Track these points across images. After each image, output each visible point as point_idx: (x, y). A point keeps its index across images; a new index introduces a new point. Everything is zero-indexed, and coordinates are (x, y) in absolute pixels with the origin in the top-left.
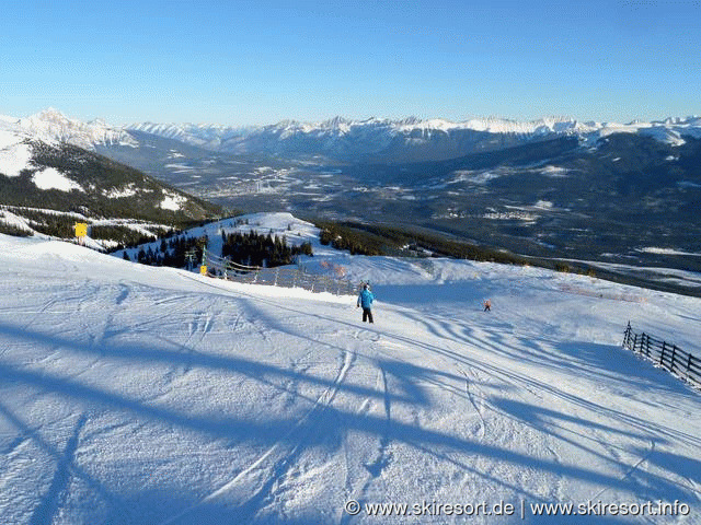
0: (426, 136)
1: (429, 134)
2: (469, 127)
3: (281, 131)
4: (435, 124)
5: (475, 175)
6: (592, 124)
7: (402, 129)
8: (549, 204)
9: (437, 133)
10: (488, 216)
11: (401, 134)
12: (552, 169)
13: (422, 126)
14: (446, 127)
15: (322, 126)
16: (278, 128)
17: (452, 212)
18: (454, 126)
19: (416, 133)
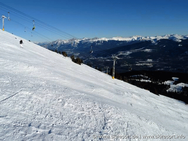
0: (101, 42)
1: (102, 42)
2: (113, 39)
3: (57, 43)
4: (103, 39)
5: (124, 53)
6: (146, 37)
7: (94, 41)
8: (151, 60)
9: (104, 42)
10: (137, 65)
11: (94, 42)
12: (147, 50)
13: (100, 40)
14: (107, 40)
15: (69, 41)
16: (56, 42)
17: (126, 64)
18: (109, 39)
19: (98, 42)
